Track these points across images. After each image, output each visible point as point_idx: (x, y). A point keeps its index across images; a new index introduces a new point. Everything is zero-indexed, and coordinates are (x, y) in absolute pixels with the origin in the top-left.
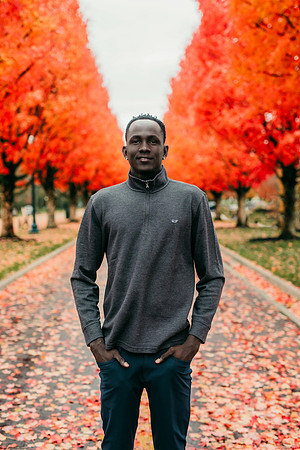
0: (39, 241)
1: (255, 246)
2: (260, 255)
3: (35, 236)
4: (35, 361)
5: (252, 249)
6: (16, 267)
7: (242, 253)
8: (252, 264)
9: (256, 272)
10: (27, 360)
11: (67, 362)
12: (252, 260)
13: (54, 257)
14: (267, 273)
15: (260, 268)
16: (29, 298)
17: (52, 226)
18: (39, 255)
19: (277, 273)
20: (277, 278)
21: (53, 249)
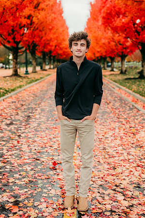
0: (29, 77)
1: (127, 81)
2: (128, 85)
3: (27, 75)
4: (32, 117)
5: (126, 82)
6: (20, 87)
7: (121, 84)
8: (124, 88)
9: (126, 91)
10: (29, 116)
11: (44, 118)
12: (124, 86)
13: (36, 84)
14: (130, 91)
15: (127, 90)
16: (27, 98)
17: (35, 72)
18: (30, 83)
19: (134, 91)
20: (134, 93)
21: (36, 81)
